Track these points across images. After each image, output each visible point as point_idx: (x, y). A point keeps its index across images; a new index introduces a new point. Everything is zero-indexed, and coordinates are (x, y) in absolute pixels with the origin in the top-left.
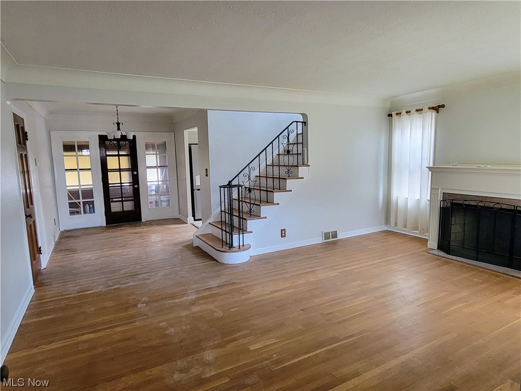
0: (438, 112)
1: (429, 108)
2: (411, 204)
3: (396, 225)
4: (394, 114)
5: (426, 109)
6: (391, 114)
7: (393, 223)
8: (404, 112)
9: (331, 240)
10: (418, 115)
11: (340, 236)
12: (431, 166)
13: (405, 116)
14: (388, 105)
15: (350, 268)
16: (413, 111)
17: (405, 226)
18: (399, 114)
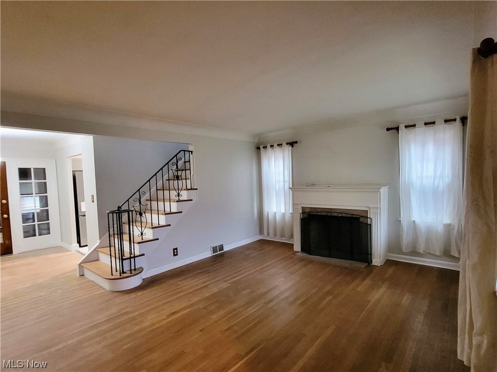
0: (293, 147)
1: (287, 144)
2: (278, 217)
3: (268, 234)
4: (261, 147)
5: (284, 144)
6: (259, 147)
7: (266, 233)
8: (269, 146)
9: (219, 253)
10: (280, 149)
11: (226, 249)
12: (291, 187)
13: (269, 149)
14: (256, 140)
15: (238, 278)
16: (275, 145)
17: (275, 235)
18: (265, 147)
